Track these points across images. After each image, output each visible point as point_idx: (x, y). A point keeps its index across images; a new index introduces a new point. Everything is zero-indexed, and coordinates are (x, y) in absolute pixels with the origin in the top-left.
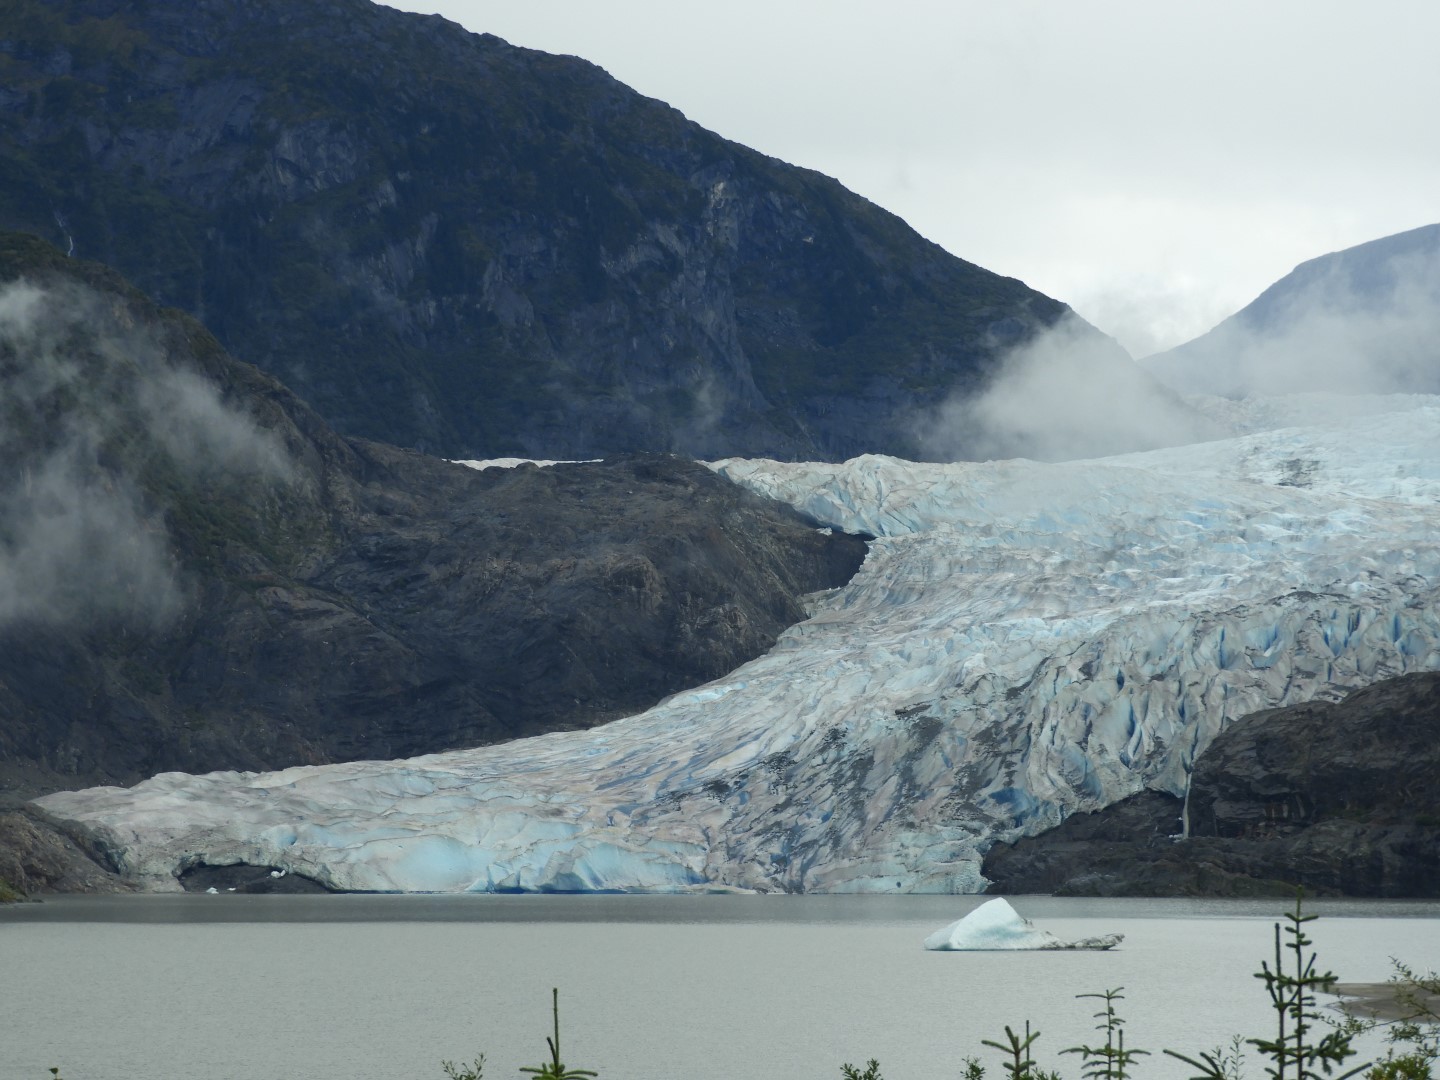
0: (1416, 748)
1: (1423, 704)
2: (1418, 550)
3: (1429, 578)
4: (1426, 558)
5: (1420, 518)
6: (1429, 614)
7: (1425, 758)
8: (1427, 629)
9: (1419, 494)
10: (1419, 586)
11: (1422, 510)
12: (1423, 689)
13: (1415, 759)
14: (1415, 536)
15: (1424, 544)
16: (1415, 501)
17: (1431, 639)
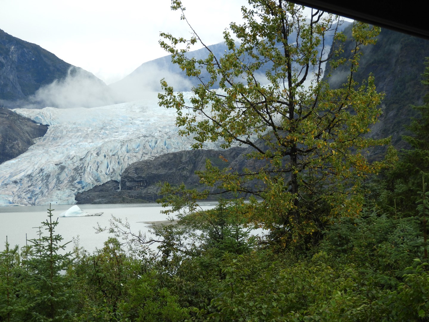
0: (170, 169)
1: (171, 160)
2: (170, 126)
3: (172, 132)
4: (171, 128)
5: (170, 119)
6: (172, 140)
7: (172, 171)
8: (172, 143)
9: (170, 114)
10: (170, 134)
11: (170, 117)
12: (171, 156)
13: (170, 172)
14: (169, 123)
15: (171, 125)
16: (169, 115)
17: (173, 145)
